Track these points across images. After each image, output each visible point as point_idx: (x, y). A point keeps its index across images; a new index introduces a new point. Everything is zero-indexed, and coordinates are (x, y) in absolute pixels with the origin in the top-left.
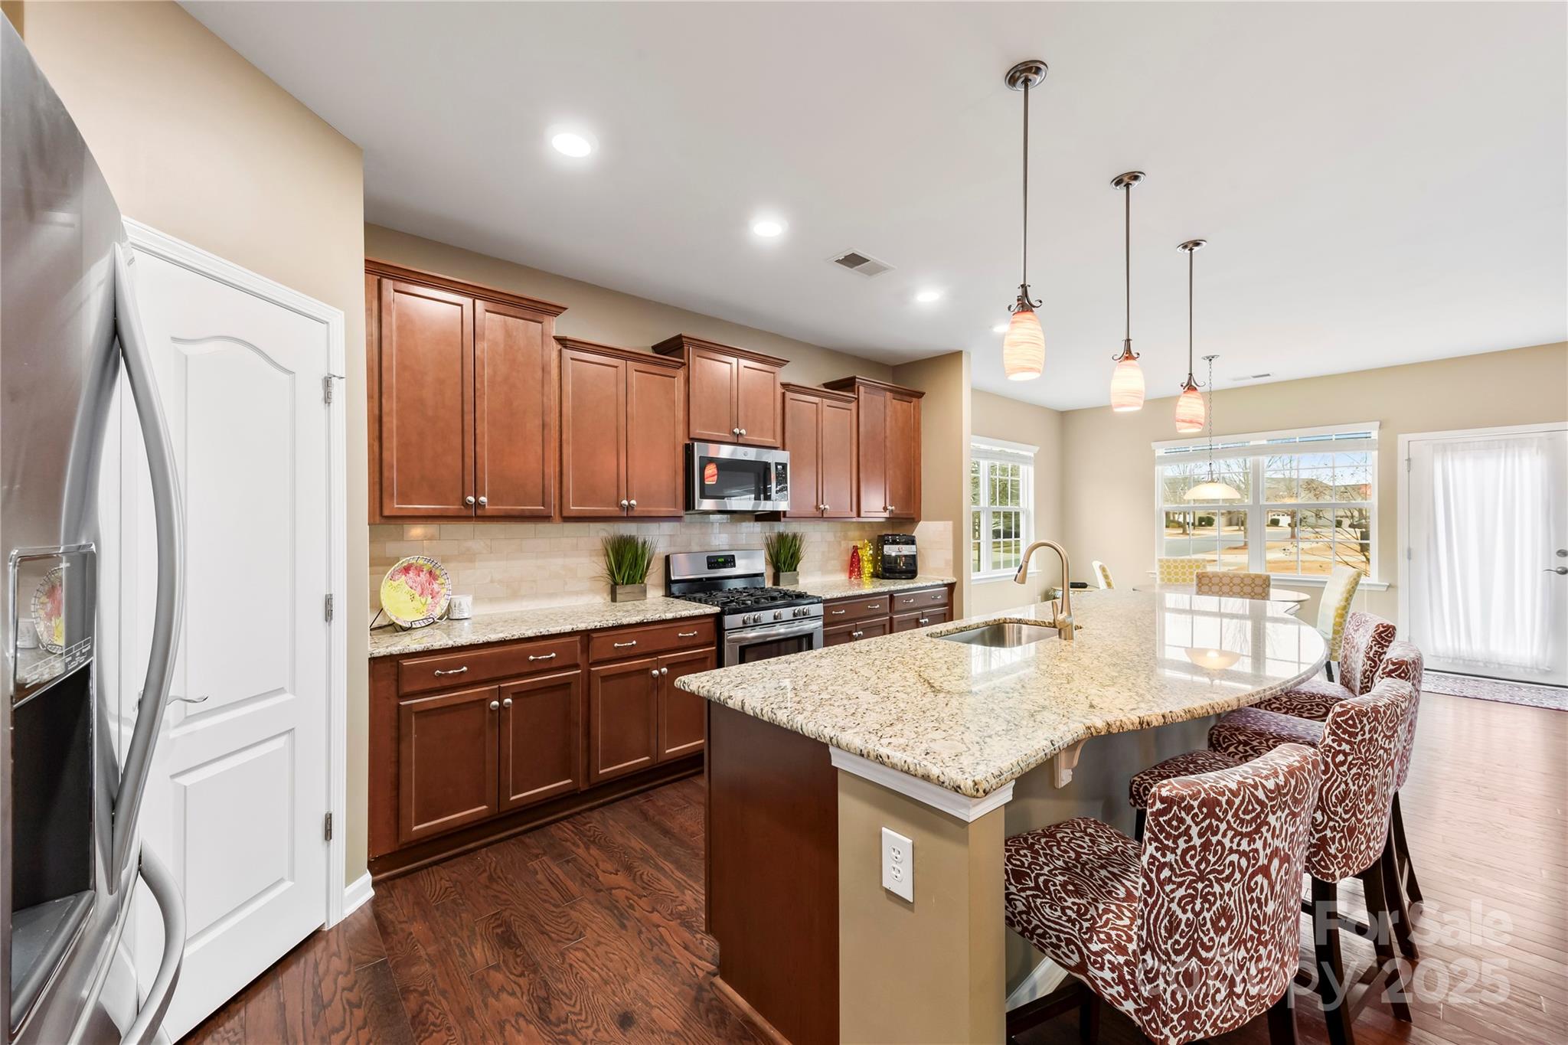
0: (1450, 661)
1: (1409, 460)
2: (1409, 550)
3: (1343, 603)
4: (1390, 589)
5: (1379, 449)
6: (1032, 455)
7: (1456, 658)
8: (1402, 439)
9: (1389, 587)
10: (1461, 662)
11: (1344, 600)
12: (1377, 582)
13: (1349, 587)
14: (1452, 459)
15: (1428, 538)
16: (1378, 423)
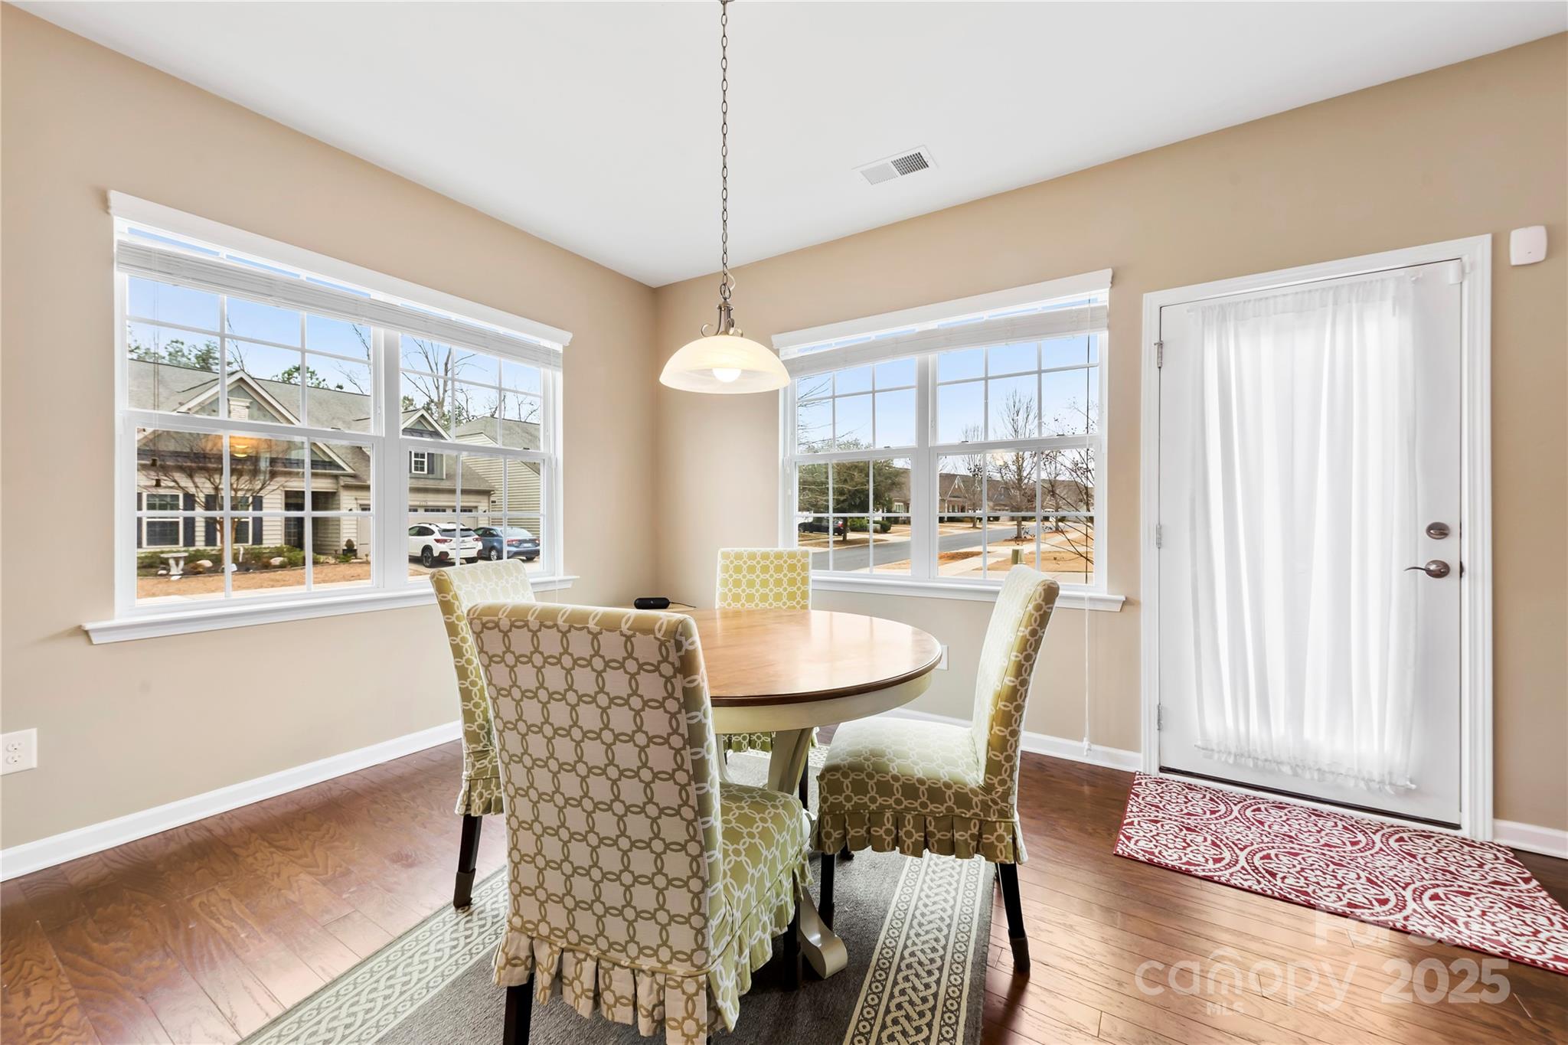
0: (1231, 760)
1: (1160, 345)
2: (1159, 529)
3: (1009, 681)
4: (1127, 608)
5: (1109, 327)
6: (560, 348)
7: (1242, 755)
8: (1151, 301)
9: (1124, 603)
10: (1251, 763)
11: (1012, 669)
12: (1104, 594)
13: (1024, 631)
14: (1236, 336)
15: (1193, 500)
16: (1109, 272)
